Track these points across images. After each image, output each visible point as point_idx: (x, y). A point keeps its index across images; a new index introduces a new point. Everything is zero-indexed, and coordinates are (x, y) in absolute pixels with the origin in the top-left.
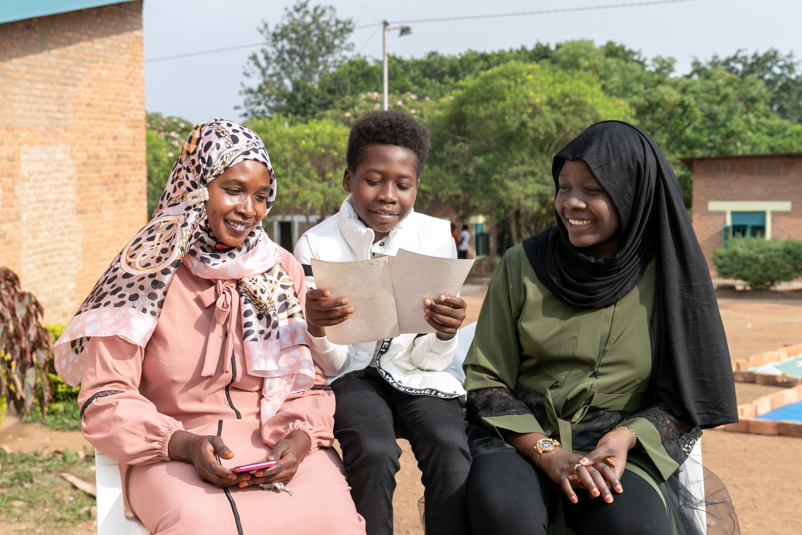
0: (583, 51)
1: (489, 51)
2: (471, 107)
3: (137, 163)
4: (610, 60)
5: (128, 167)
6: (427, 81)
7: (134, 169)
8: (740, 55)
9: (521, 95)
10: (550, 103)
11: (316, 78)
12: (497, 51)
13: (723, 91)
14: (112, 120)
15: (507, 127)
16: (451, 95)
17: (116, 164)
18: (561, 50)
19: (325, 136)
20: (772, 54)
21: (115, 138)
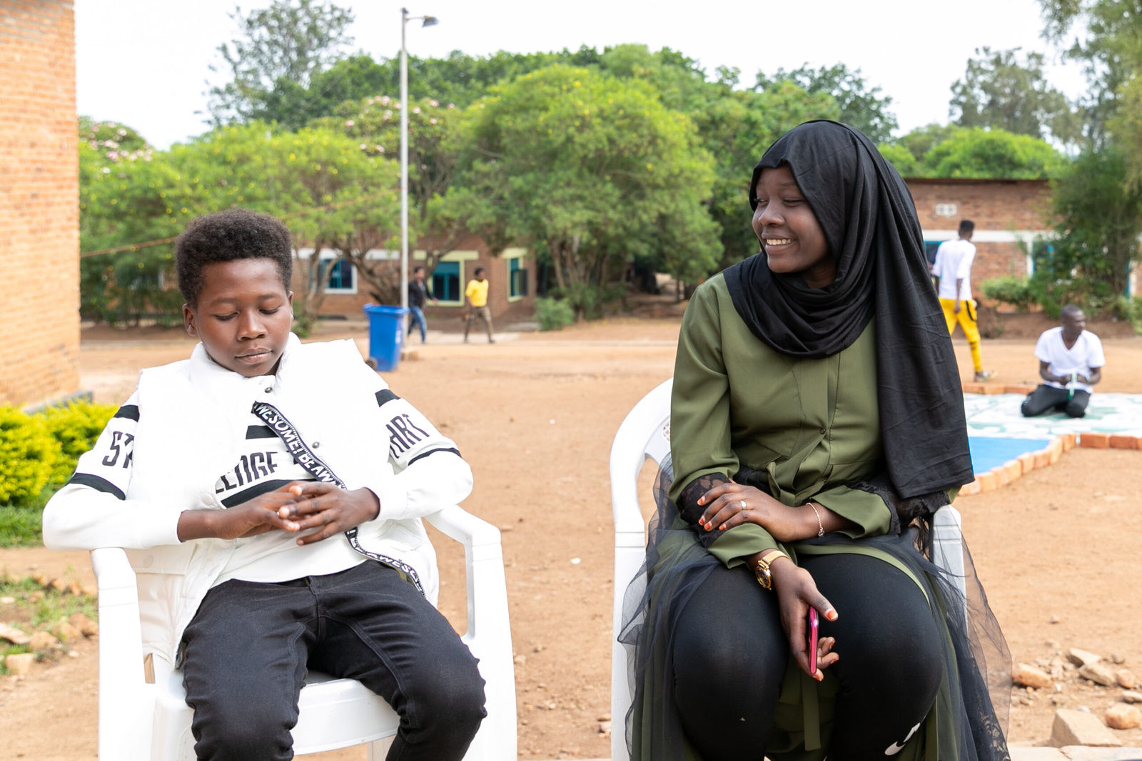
0: (637, 56)
1: (524, 53)
2: (507, 118)
3: (65, 179)
4: (667, 68)
5: (51, 184)
6: (448, 84)
7: (60, 187)
8: (807, 68)
9: (567, 105)
10: (601, 114)
11: (306, 76)
12: (534, 53)
13: (792, 107)
14: (29, 122)
15: (550, 142)
16: (481, 102)
17: (34, 180)
18: (610, 55)
19: (322, 150)
20: (840, 68)
21: (33, 145)
